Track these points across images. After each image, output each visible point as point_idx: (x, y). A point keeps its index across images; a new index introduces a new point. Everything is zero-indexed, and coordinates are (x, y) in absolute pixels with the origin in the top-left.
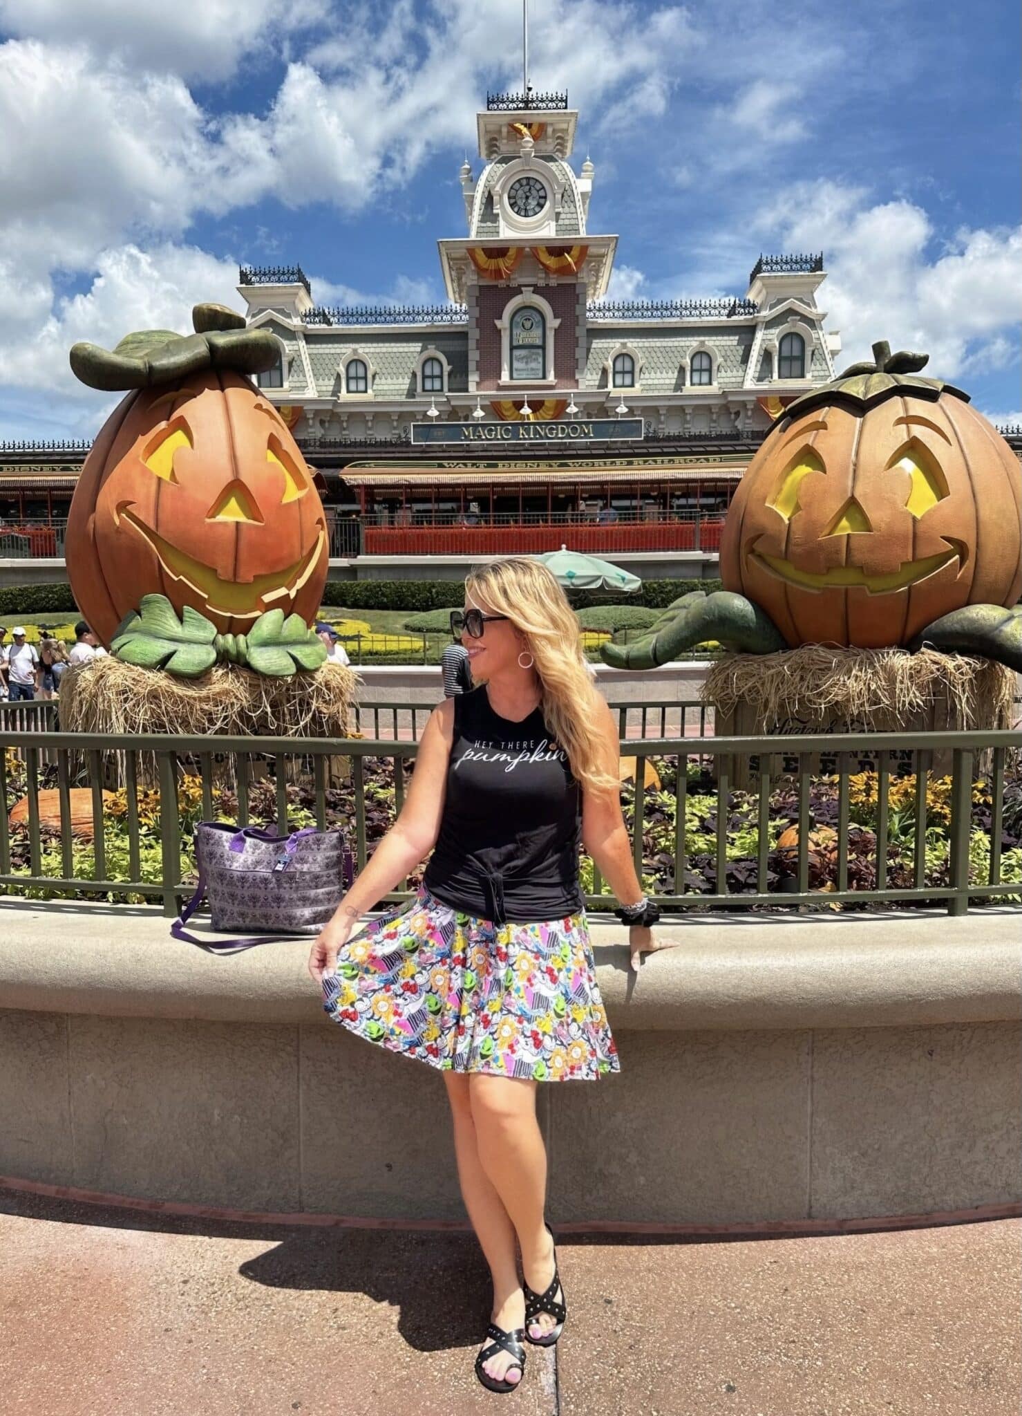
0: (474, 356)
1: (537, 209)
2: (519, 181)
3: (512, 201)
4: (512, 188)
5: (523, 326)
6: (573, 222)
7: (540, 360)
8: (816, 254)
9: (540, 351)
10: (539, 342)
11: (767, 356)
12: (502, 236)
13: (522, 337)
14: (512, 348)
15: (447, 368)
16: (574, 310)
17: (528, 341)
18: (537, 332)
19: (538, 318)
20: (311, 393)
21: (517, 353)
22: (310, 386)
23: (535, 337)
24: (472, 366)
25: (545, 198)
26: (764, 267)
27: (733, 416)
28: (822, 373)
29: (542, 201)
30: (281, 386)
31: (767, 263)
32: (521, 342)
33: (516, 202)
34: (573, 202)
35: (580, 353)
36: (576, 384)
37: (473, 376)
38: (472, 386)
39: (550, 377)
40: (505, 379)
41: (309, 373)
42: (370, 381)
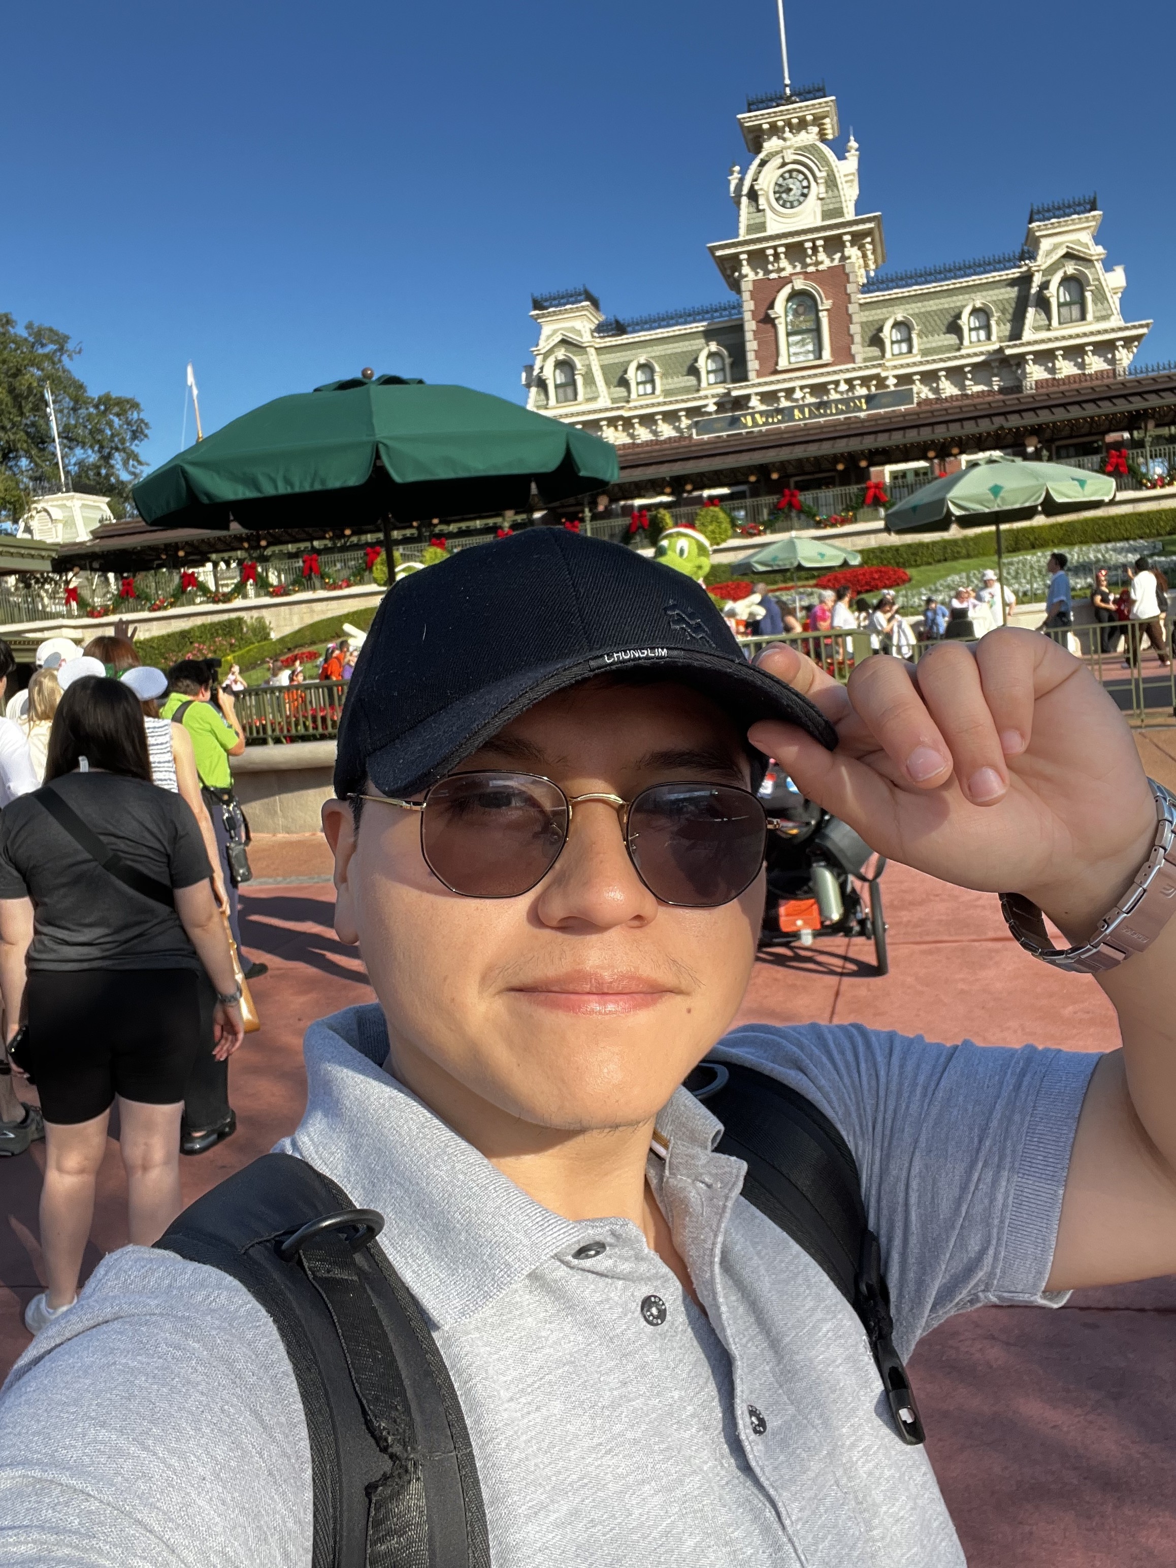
0: (751, 345)
1: (802, 199)
2: (782, 176)
3: (777, 196)
4: (775, 183)
5: (796, 312)
6: (837, 206)
7: (816, 342)
8: (1089, 195)
9: (815, 333)
11: (1044, 303)
12: (770, 232)
13: (796, 322)
14: (789, 334)
15: (728, 361)
16: (846, 289)
17: (803, 326)
18: (813, 315)
19: (809, 303)
20: (603, 401)
21: (792, 338)
22: (602, 394)
23: (809, 320)
24: (750, 356)
25: (808, 187)
26: (1036, 217)
27: (1014, 368)
28: (1104, 313)
29: (805, 191)
30: (575, 399)
31: (1039, 212)
32: (796, 328)
33: (780, 197)
34: (836, 186)
35: (855, 329)
36: (852, 359)
37: (753, 364)
38: (752, 375)
39: (827, 355)
40: (783, 363)
41: (600, 384)
42: (658, 383)
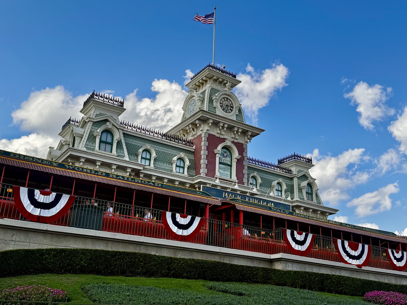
1: (230, 111)
2: (224, 98)
3: (221, 105)
4: (221, 100)
5: (224, 155)
6: (242, 120)
7: (229, 171)
8: (309, 158)
9: (229, 167)
10: (229, 163)
11: (300, 190)
13: (223, 159)
14: (219, 163)
16: (243, 154)
19: (229, 153)
20: (127, 160)
21: (221, 165)
22: (125, 154)
23: (228, 161)
24: (204, 166)
26: (296, 157)
28: (318, 201)
29: (232, 109)
30: (111, 152)
32: (222, 161)
33: (222, 106)
34: (241, 113)
35: (245, 172)
36: (243, 184)
37: (203, 171)
38: (203, 175)
39: (235, 179)
41: (125, 150)
42: (152, 161)
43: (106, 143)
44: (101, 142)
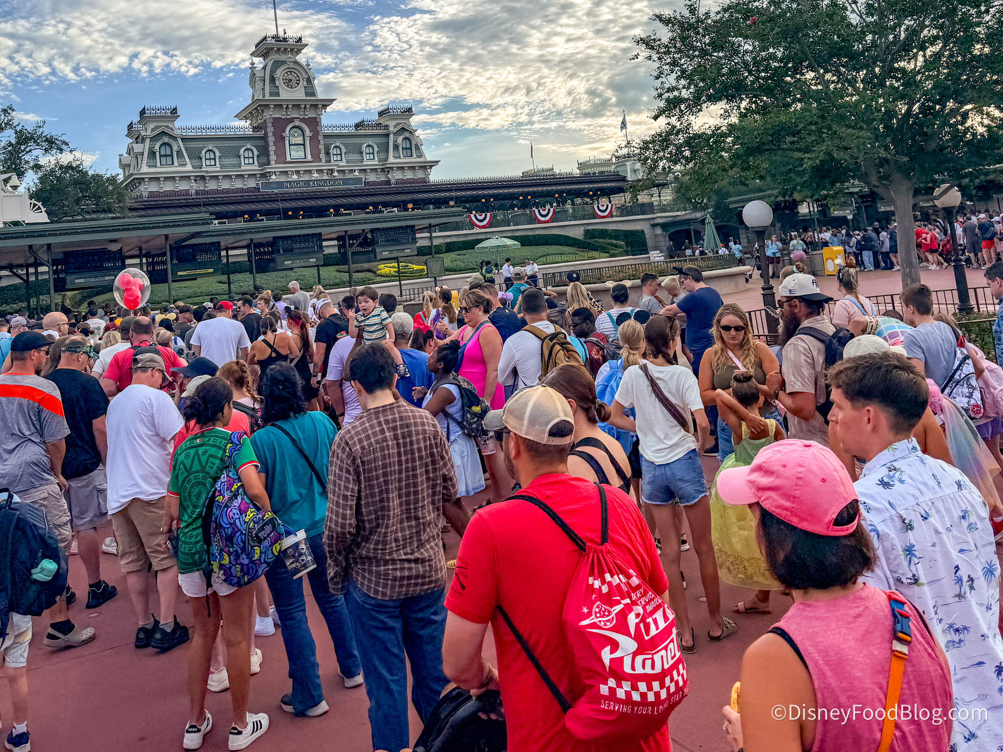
0: (272, 148)
1: (296, 85)
2: (286, 72)
3: (284, 81)
4: (283, 75)
5: (295, 135)
6: (312, 91)
7: (303, 151)
8: (409, 107)
9: (302, 147)
10: (301, 142)
11: (396, 147)
12: (282, 97)
13: (294, 140)
14: (290, 145)
15: (256, 153)
16: (316, 128)
17: (297, 142)
18: (301, 138)
19: (300, 132)
20: (189, 167)
21: (292, 147)
22: (187, 163)
23: (299, 140)
24: (272, 153)
25: (299, 80)
26: (390, 111)
27: (387, 173)
28: (419, 155)
30: (173, 164)
32: (294, 143)
34: (311, 82)
35: (322, 147)
36: (320, 161)
37: (273, 157)
38: (273, 162)
39: (309, 158)
40: (288, 159)
41: (186, 157)
42: (217, 160)
43: (166, 156)
44: (161, 156)
